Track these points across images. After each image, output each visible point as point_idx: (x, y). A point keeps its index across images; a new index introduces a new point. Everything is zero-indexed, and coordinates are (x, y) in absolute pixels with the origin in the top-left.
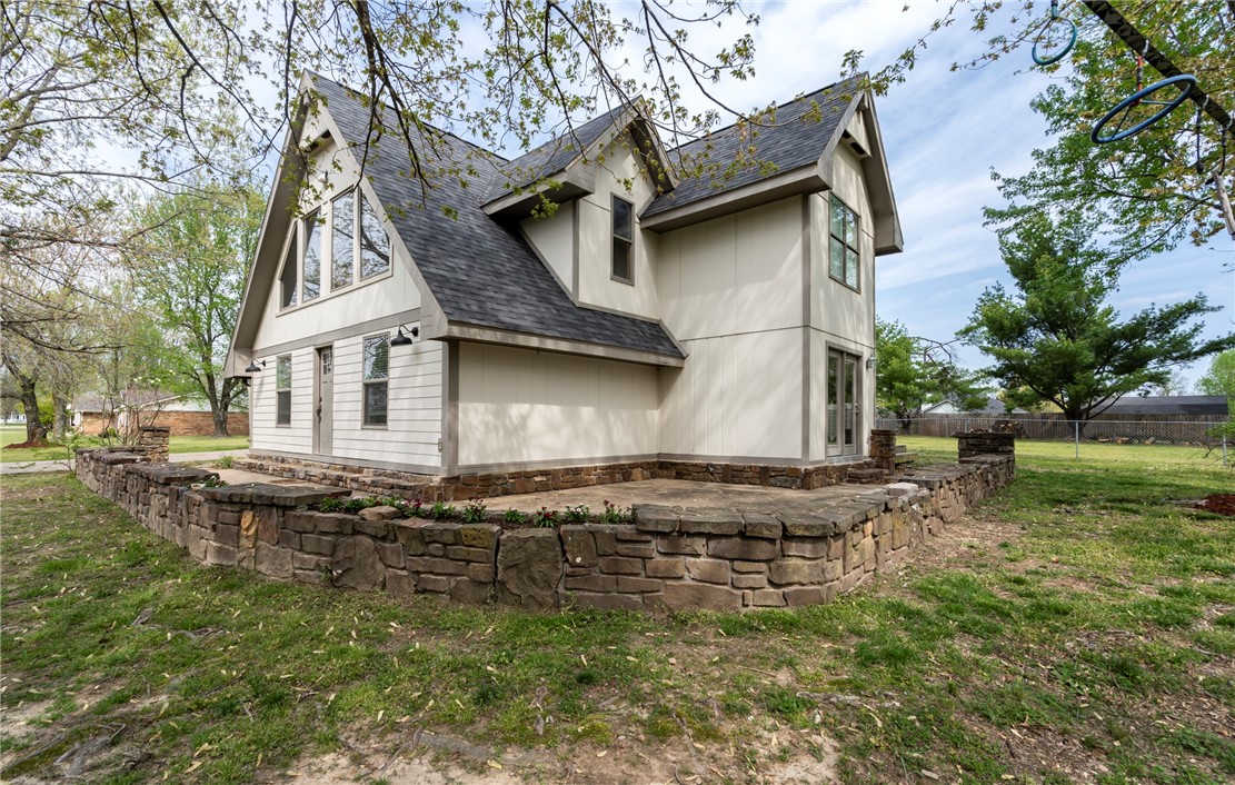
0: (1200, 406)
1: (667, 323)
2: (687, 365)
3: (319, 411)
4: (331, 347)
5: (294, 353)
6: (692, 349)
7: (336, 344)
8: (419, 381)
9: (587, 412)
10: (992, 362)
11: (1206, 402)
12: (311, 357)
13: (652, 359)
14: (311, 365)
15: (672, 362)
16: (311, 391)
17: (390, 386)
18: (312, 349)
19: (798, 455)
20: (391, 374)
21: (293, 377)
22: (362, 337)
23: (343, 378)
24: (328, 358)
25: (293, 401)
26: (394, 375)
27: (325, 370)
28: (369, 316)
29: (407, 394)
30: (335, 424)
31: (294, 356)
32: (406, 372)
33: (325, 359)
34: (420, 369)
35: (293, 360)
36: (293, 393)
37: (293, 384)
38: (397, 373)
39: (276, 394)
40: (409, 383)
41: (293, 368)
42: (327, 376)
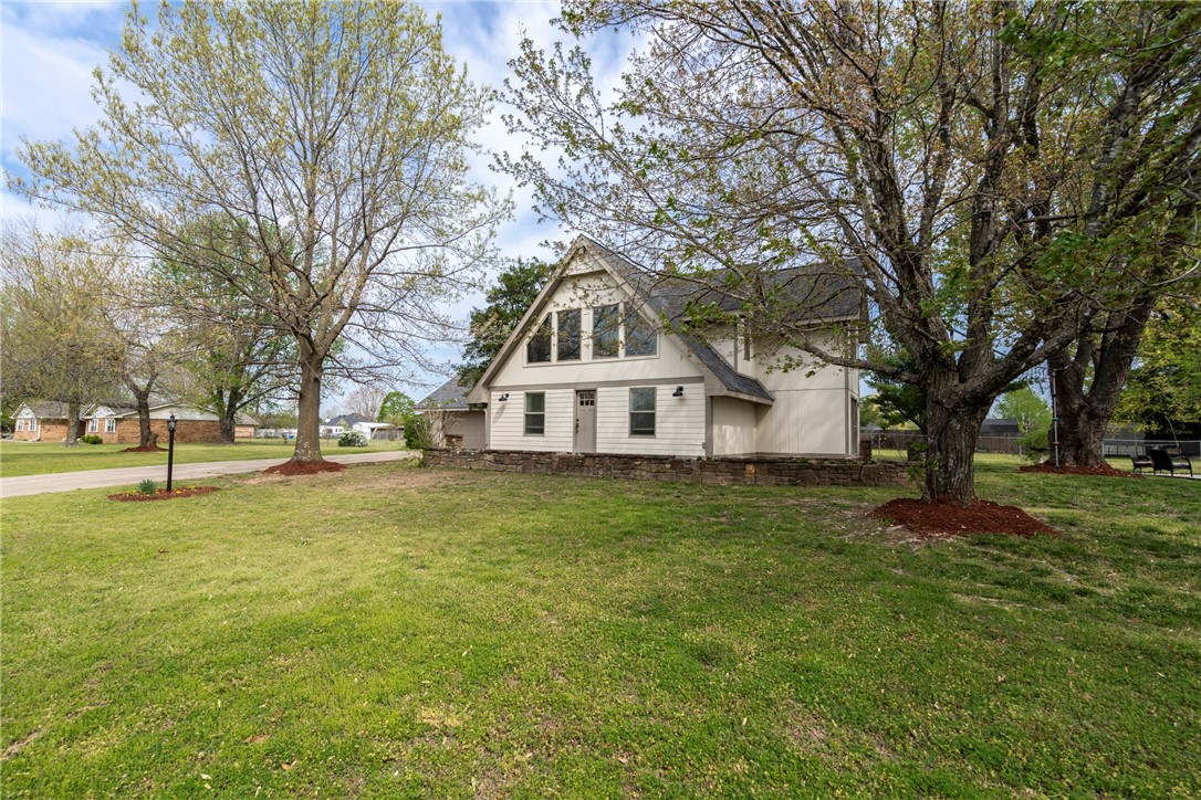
0: (1003, 426)
1: (760, 380)
2: (774, 404)
3: (577, 426)
4: (595, 391)
5: (547, 391)
6: (777, 395)
7: (599, 389)
8: (684, 414)
9: (739, 428)
10: (874, 393)
11: (1005, 423)
12: (572, 395)
13: (754, 399)
14: (572, 400)
15: (769, 402)
16: (572, 415)
17: (657, 414)
18: (572, 390)
19: (844, 452)
20: (658, 409)
21: (546, 405)
22: (628, 388)
23: (608, 409)
24: (586, 396)
25: (546, 420)
26: (660, 410)
27: (582, 403)
28: (634, 376)
29: (672, 419)
30: (598, 435)
31: (548, 393)
32: (671, 408)
33: (582, 396)
34: (684, 408)
35: (546, 396)
36: (546, 415)
37: (546, 410)
38: (664, 408)
39: (523, 415)
40: (675, 414)
41: (546, 400)
42: (585, 407)
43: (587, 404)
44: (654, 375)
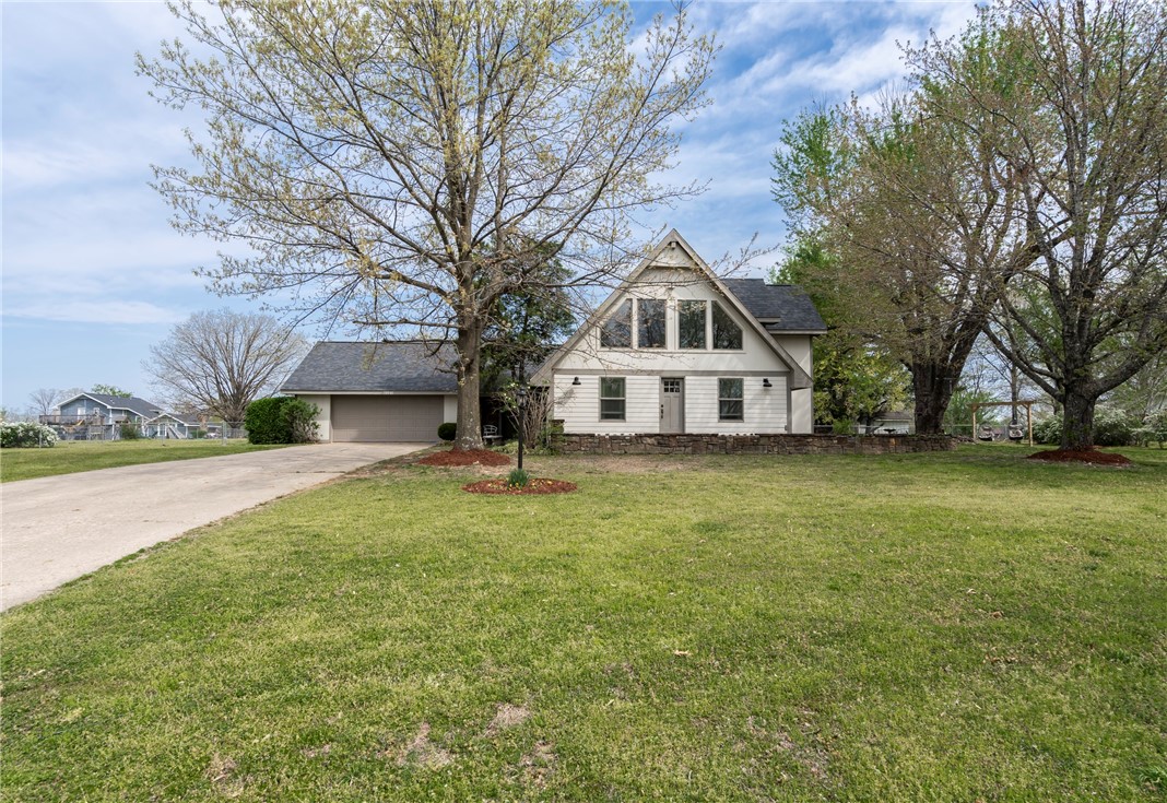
3: (662, 412)
4: (683, 379)
7: (687, 378)
8: (767, 402)
12: (656, 382)
14: (656, 386)
16: (656, 401)
17: (745, 402)
20: (745, 397)
21: (627, 391)
22: (716, 378)
23: (696, 396)
24: (673, 384)
25: (627, 405)
26: (747, 397)
27: (666, 390)
28: (722, 368)
29: (757, 406)
30: (687, 420)
31: (629, 379)
32: (757, 397)
33: (666, 384)
34: (768, 397)
35: (627, 381)
36: (627, 401)
37: (627, 396)
38: (750, 397)
39: (597, 400)
40: (760, 402)
41: (627, 386)
42: (669, 393)
43: (672, 390)
44: (741, 368)
